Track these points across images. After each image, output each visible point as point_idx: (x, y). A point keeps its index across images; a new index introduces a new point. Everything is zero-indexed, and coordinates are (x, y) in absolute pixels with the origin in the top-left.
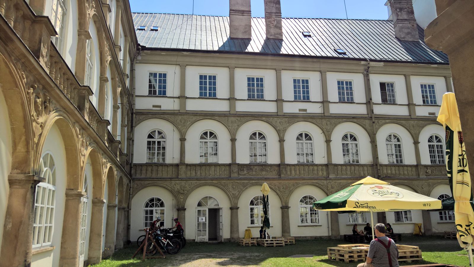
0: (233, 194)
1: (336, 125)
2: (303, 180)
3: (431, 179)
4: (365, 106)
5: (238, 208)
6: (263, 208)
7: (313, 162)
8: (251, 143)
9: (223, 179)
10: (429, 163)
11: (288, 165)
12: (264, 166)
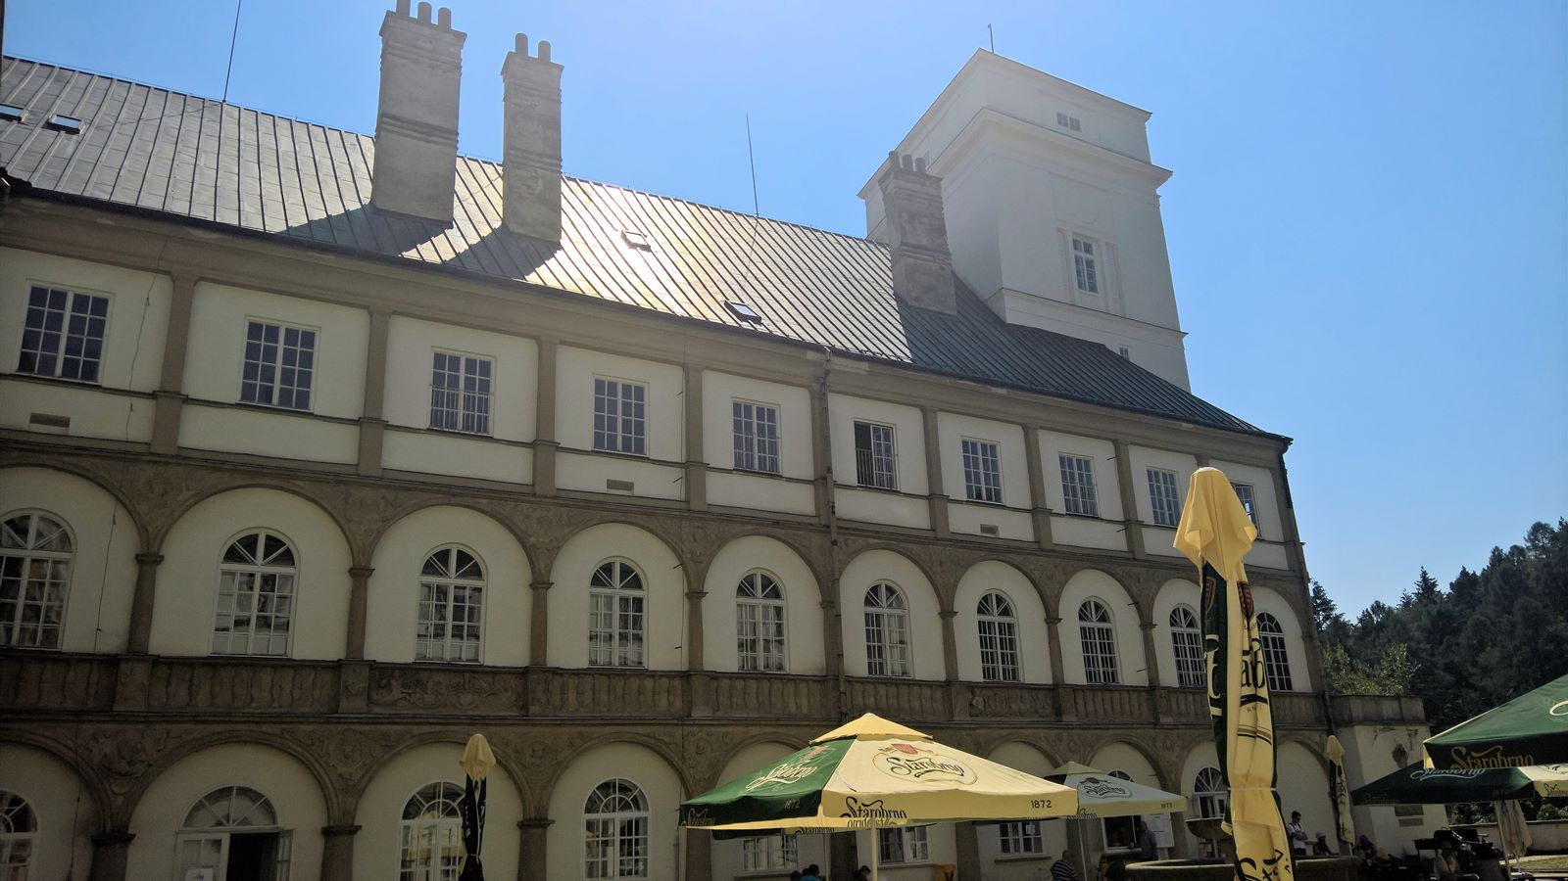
0: (341, 775)
1: (722, 542)
2: (603, 725)
3: (984, 726)
4: (809, 490)
5: (354, 830)
6: (464, 828)
7: (640, 663)
8: (426, 589)
9: (303, 718)
10: (978, 677)
11: (558, 672)
12: (469, 673)
